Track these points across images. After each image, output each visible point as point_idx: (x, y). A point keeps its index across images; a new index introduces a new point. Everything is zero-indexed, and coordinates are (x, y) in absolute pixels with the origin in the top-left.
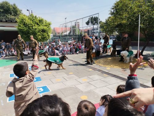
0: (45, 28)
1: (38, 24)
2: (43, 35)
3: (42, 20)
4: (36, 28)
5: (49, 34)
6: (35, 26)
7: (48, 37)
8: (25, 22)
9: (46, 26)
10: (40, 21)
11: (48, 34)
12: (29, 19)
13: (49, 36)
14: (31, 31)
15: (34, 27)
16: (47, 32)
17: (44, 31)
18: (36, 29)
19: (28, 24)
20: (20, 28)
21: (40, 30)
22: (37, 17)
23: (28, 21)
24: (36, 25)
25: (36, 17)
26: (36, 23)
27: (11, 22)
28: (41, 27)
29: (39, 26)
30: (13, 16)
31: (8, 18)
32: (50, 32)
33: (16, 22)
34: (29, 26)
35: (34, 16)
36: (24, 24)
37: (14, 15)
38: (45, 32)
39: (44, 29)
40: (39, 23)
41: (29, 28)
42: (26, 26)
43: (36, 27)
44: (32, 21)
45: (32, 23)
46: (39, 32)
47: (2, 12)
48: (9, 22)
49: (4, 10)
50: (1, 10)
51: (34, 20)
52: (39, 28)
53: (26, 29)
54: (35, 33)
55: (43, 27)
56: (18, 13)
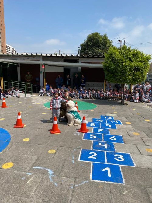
0: (140, 64)
1: (130, 59)
2: (135, 75)
3: (136, 54)
4: (127, 64)
5: (144, 73)
6: (126, 62)
7: (141, 78)
8: (114, 57)
9: (142, 62)
10: (134, 55)
11: (142, 73)
12: (119, 53)
13: (143, 76)
14: (119, 69)
15: (124, 64)
16: (142, 70)
17: (137, 69)
18: (126, 66)
19: (118, 60)
20: (106, 65)
21: (132, 68)
22: (131, 49)
23: (118, 56)
24: (128, 61)
25: (129, 49)
26: (128, 58)
27: (98, 57)
28: (135, 64)
29: (132, 61)
30: (101, 49)
31: (95, 52)
32: (146, 71)
33: (103, 57)
34: (118, 62)
35: (127, 48)
36: (112, 60)
37: (103, 49)
38: (139, 71)
39: (138, 66)
40: (132, 58)
41: (118, 65)
42: (114, 63)
43: (128, 63)
44: (124, 55)
45: (122, 58)
46: (130, 70)
47: (91, 46)
48: (95, 57)
49: (93, 43)
50: (90, 44)
51: (126, 53)
52: (131, 64)
53: (113, 66)
54: (123, 72)
55: (137, 63)
56: (107, 45)
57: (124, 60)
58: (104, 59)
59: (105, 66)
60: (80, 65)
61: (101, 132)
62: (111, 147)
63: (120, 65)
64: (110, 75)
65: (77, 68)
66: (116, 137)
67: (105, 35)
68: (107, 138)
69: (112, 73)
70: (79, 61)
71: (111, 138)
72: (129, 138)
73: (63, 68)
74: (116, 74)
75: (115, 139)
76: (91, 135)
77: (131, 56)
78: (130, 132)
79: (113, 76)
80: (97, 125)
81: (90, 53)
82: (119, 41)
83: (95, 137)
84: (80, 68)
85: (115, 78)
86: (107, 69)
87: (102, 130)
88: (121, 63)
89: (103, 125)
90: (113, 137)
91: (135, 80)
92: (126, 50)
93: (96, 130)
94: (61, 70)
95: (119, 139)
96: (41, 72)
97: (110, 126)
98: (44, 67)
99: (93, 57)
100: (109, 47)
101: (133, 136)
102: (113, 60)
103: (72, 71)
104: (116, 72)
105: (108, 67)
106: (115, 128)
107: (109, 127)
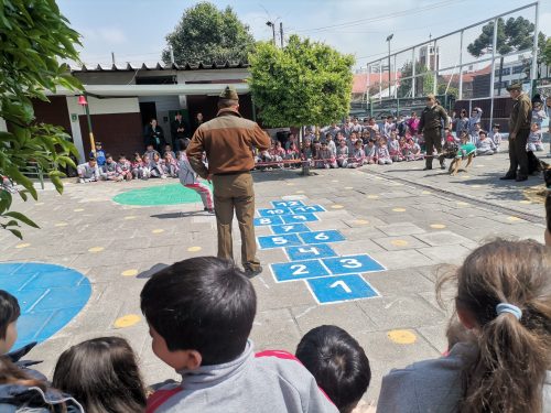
0: (335, 77)
1: (313, 68)
2: (327, 102)
3: (324, 53)
4: (307, 78)
5: (346, 96)
6: (303, 73)
7: (342, 107)
8: (274, 64)
9: (337, 70)
10: (317, 55)
11: (341, 97)
13: (344, 104)
14: (291, 92)
15: (301, 77)
16: (340, 91)
17: (330, 88)
18: (306, 83)
19: (285, 69)
20: (259, 83)
21: (319, 87)
22: (311, 42)
23: (284, 61)
24: (309, 72)
25: (307, 42)
26: (307, 64)
28: (325, 76)
29: (317, 71)
32: (348, 92)
34: (285, 76)
35: (302, 41)
36: (271, 71)
38: (335, 93)
39: (331, 82)
40: (315, 63)
41: (286, 82)
42: (276, 77)
43: (309, 76)
44: (297, 56)
45: (295, 64)
46: (315, 91)
47: (196, 38)
48: (220, 68)
49: (202, 31)
50: (194, 33)
51: (302, 52)
52: (315, 78)
53: (276, 85)
54: (302, 98)
55: (328, 74)
56: (238, 37)
57: (300, 70)
58: (249, 69)
59: (254, 86)
60: (182, 88)
61: (291, 231)
62: (326, 251)
63: (292, 81)
64: (270, 107)
65: (175, 97)
66: (326, 233)
67: (229, 11)
68: (310, 237)
69: (274, 102)
70: (178, 79)
71: (317, 237)
72: (352, 231)
73: (136, 99)
74: (284, 103)
75: (327, 238)
76: (274, 239)
77: (312, 59)
78: (349, 222)
79: (278, 109)
80: (275, 220)
81: (198, 58)
82: (269, 24)
83: (285, 241)
84: (183, 98)
85: (282, 113)
86: (259, 93)
87: (290, 227)
88: (294, 76)
89: (289, 219)
90: (321, 235)
91: (328, 113)
92: (298, 44)
93: (278, 230)
94: (134, 108)
95: (334, 236)
96: (74, 116)
97: (304, 218)
98: (84, 102)
99: (214, 67)
100: (244, 40)
101: (359, 226)
102: (274, 71)
103: (160, 108)
104: (283, 98)
105: (264, 88)
106: (316, 219)
107: (302, 220)
